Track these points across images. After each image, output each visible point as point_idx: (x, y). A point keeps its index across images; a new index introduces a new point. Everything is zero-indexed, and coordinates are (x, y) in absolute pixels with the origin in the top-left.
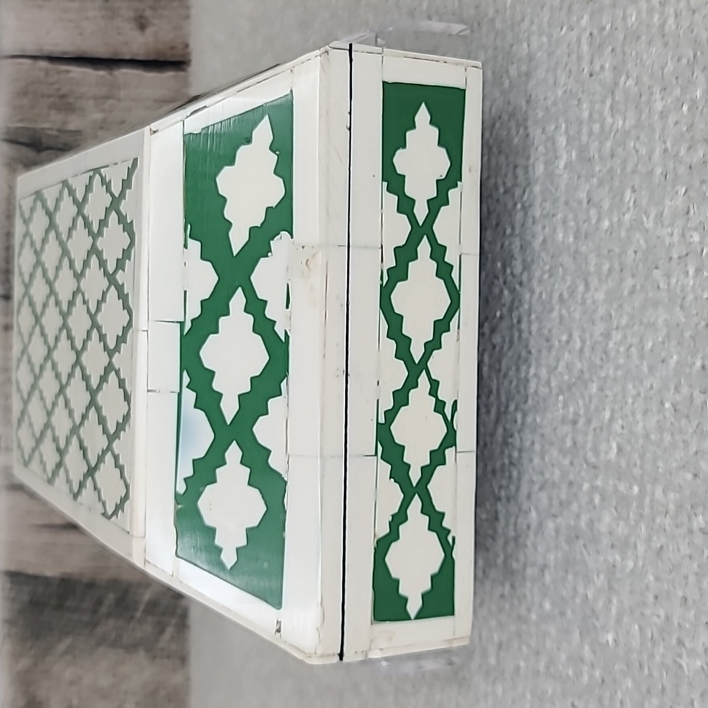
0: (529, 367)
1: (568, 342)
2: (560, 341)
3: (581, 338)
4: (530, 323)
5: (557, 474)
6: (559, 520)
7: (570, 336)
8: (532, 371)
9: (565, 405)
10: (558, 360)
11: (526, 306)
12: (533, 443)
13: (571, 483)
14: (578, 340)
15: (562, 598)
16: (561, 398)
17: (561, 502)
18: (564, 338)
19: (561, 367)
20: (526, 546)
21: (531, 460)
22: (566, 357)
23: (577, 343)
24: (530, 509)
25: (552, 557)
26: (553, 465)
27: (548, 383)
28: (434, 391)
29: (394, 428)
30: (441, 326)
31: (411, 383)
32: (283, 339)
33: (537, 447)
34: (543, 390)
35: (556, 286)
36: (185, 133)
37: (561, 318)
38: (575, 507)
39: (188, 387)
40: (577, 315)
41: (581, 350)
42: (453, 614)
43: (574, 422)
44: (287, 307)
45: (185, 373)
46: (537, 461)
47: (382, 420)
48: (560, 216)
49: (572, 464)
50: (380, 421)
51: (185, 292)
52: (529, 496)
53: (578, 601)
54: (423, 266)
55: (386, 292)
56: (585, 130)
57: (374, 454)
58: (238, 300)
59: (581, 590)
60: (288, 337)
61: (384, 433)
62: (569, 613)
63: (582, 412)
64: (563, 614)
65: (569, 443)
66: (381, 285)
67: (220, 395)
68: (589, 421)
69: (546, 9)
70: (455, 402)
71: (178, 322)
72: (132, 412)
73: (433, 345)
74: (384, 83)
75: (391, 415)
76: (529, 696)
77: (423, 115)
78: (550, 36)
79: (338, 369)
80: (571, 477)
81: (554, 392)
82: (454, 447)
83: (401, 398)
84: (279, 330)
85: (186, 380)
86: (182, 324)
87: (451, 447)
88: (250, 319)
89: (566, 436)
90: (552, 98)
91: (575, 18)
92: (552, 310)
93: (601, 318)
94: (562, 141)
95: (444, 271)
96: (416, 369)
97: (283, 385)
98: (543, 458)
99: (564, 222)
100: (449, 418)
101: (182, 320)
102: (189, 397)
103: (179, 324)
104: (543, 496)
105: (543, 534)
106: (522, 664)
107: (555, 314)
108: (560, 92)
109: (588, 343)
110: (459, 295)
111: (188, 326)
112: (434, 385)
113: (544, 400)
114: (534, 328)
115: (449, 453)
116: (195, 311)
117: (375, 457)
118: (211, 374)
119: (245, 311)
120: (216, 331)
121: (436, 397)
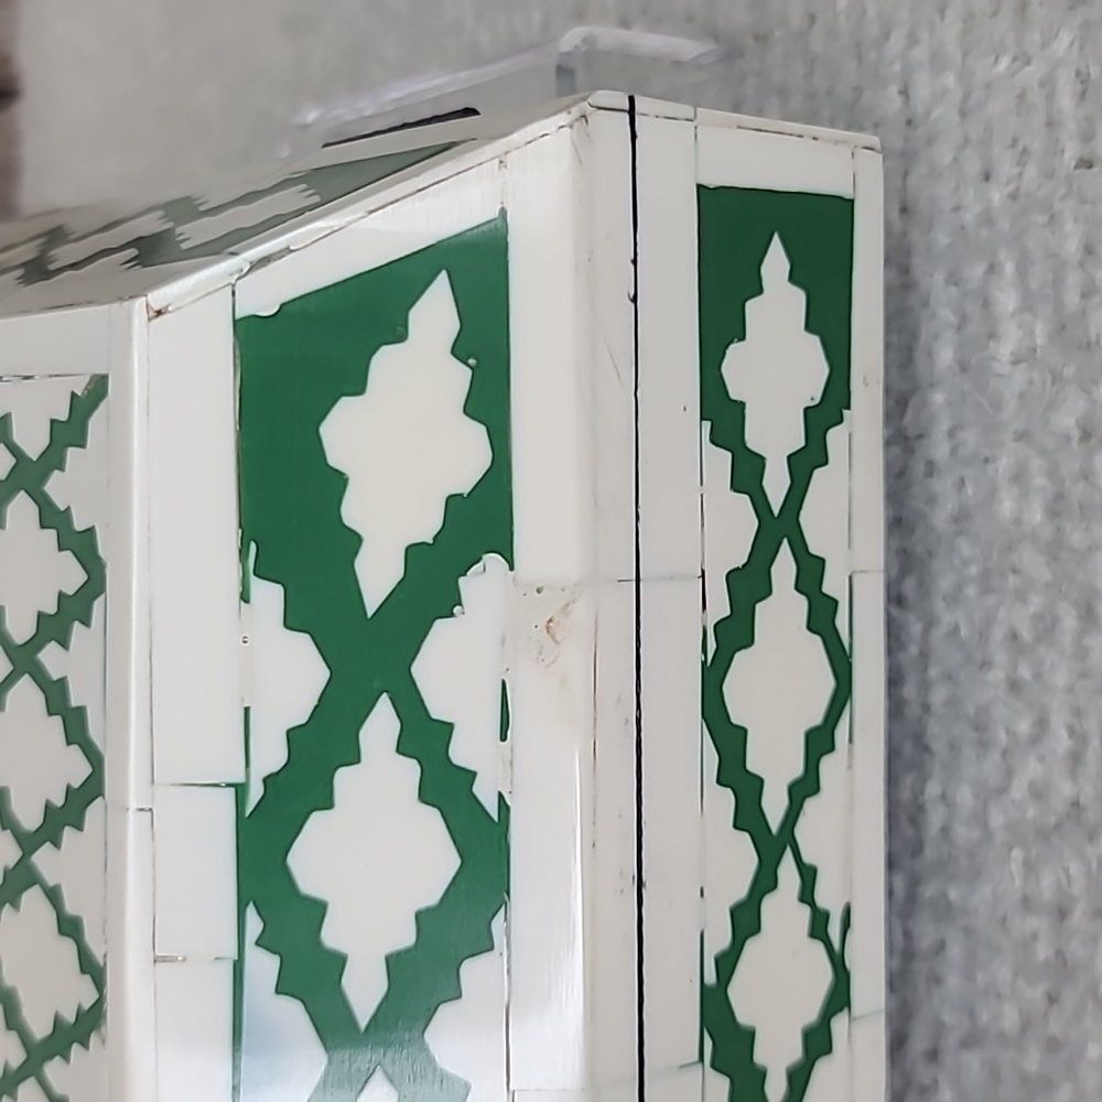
0: (923, 778)
2: (1011, 733)
3: (1072, 732)
4: (925, 686)
5: (1010, 1019)
8: (933, 789)
9: (1030, 867)
10: (1009, 774)
11: (914, 650)
13: (1053, 1045)
14: (1063, 734)
16: (1017, 853)
17: (1024, 1079)
18: (1024, 727)
19: (1018, 790)
21: (936, 980)
22: (1031, 769)
23: (1061, 742)
24: (935, 1081)
26: (999, 996)
27: (981, 818)
28: (807, 895)
29: (735, 992)
30: (819, 742)
31: (765, 881)
32: (494, 815)
33: (955, 951)
34: (964, 833)
35: (1001, 614)
36: (238, 316)
37: (1015, 686)
39: (257, 943)
40: (1061, 679)
43: (1062, 913)
44: (503, 738)
45: (251, 911)
46: (953, 981)
47: (711, 977)
48: (1004, 464)
49: (1052, 999)
50: (707, 981)
51: (247, 710)
52: (933, 1055)
54: (783, 610)
55: (714, 675)
56: (1073, 280)
57: (697, 1059)
58: (381, 726)
60: (508, 808)
61: (715, 1008)
63: (1078, 888)
65: (1043, 951)
66: (704, 663)
67: (339, 961)
69: (951, 14)
70: (848, 908)
71: (229, 785)
72: (109, 1006)
73: (804, 788)
74: (699, 187)
75: (727, 963)
77: (776, 263)
78: (965, 75)
79: (621, 874)
80: (1055, 1028)
81: (998, 839)
82: (846, 1010)
83: (746, 920)
84: (485, 793)
85: (254, 925)
86: (240, 790)
87: (841, 1010)
88: (410, 770)
89: (1035, 936)
90: (977, 209)
91: (1036, 37)
92: (986, 665)
94: (1007, 299)
95: (822, 616)
96: (773, 845)
97: (498, 925)
98: (969, 976)
99: (1019, 477)
100: (836, 944)
101: (240, 779)
102: (263, 967)
103: (233, 790)
104: (973, 1061)
107: (997, 675)
108: (997, 195)
110: (850, 665)
111: (256, 793)
112: (808, 875)
114: (938, 696)
115: (839, 1024)
116: (272, 755)
117: (700, 1066)
118: (318, 909)
119: (398, 751)
120: (328, 804)
121: (812, 904)
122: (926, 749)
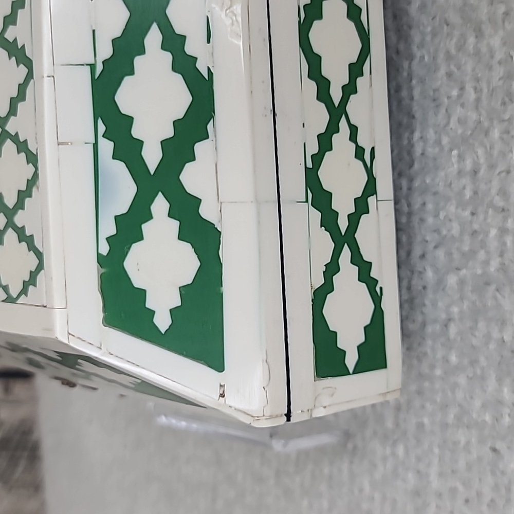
0: (412, 132)
1: (460, 96)
2: (449, 98)
3: (475, 89)
4: (411, 89)
5: (455, 229)
6: (464, 272)
7: (462, 89)
8: (417, 135)
9: (461, 157)
10: (449, 116)
12: (424, 204)
13: (474, 233)
15: (473, 347)
16: (455, 152)
17: (463, 254)
18: (455, 93)
19: (453, 123)
20: (424, 305)
21: (422, 220)
22: (458, 111)
23: (471, 95)
24: (425, 269)
25: (455, 310)
26: (450, 220)
27: (438, 142)
28: (353, 137)
29: (321, 173)
30: (356, 70)
31: (333, 128)
32: (206, 77)
33: (430, 206)
34: (431, 151)
35: (442, 45)
37: (449, 75)
38: (482, 255)
39: (103, 136)
40: (469, 67)
41: (478, 100)
42: (386, 367)
43: (475, 172)
44: (209, 42)
45: (100, 121)
46: (430, 220)
47: (310, 165)
49: (473, 214)
50: (308, 166)
51: (94, 31)
52: (423, 256)
53: (492, 346)
55: (304, 29)
57: (305, 200)
58: (154, 38)
59: (496, 334)
60: (212, 74)
61: (312, 178)
62: (483, 361)
63: (482, 160)
64: (474, 362)
65: (468, 194)
66: (299, 22)
67: (141, 143)
68: (492, 167)
70: (373, 149)
71: (87, 65)
72: (40, 172)
73: (350, 89)
75: (318, 159)
76: (436, 450)
79: (265, 108)
80: (476, 226)
81: (446, 149)
82: (375, 196)
83: (325, 142)
84: (202, 67)
85: (102, 128)
86: (93, 67)
87: (373, 195)
88: (168, 57)
89: (464, 188)
92: (436, 70)
93: (500, 63)
95: (354, 13)
96: (337, 113)
97: (210, 126)
98: (436, 216)
100: (369, 165)
101: (92, 62)
102: (106, 147)
103: (89, 67)
104: (441, 254)
105: (443, 290)
106: (426, 421)
107: (442, 71)
109: (485, 91)
110: (369, 39)
111: (99, 68)
112: (354, 130)
113: (435, 159)
115: (371, 200)
116: (106, 51)
117: (307, 204)
118: (130, 120)
119: (162, 48)
120: (132, 73)
121: (356, 143)
122: (413, 117)
